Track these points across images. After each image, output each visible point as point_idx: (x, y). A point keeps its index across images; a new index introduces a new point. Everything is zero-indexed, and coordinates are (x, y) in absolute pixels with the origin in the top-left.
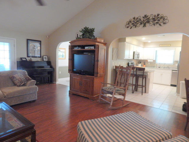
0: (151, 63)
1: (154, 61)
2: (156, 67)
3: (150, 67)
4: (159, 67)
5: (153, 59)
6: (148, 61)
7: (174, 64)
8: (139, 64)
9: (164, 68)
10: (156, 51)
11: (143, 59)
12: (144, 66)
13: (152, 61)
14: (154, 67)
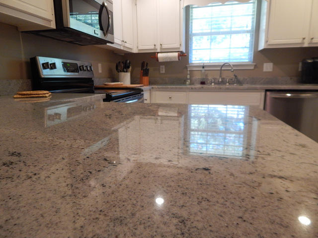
0: (168, 64)
1: (184, 56)
2: (191, 84)
3: (166, 84)
4: (203, 83)
5: (176, 45)
6: (159, 55)
7: (256, 66)
8: (123, 74)
9: (223, 82)
10: (188, 9)
11: (135, 51)
12: (146, 79)
13: (176, 54)
14: (183, 82)
